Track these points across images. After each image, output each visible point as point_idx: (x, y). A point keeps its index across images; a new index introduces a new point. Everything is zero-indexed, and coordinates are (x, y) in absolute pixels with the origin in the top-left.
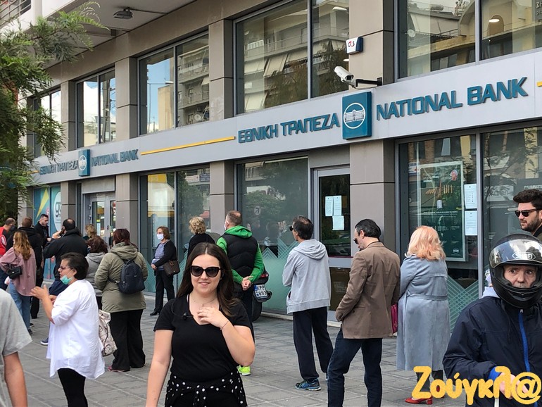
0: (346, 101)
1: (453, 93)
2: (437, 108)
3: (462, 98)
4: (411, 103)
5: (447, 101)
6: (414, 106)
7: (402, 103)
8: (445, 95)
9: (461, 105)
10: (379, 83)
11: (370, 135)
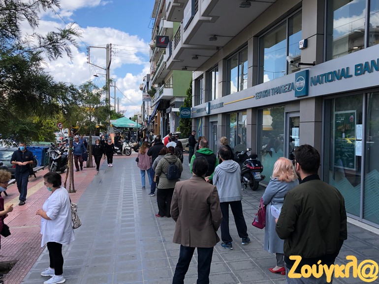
0: (297, 76)
1: (348, 68)
2: (339, 78)
3: (352, 72)
4: (326, 75)
5: (344, 74)
6: (328, 77)
7: (322, 76)
8: (343, 70)
9: (351, 76)
10: (314, 64)
11: (307, 94)
